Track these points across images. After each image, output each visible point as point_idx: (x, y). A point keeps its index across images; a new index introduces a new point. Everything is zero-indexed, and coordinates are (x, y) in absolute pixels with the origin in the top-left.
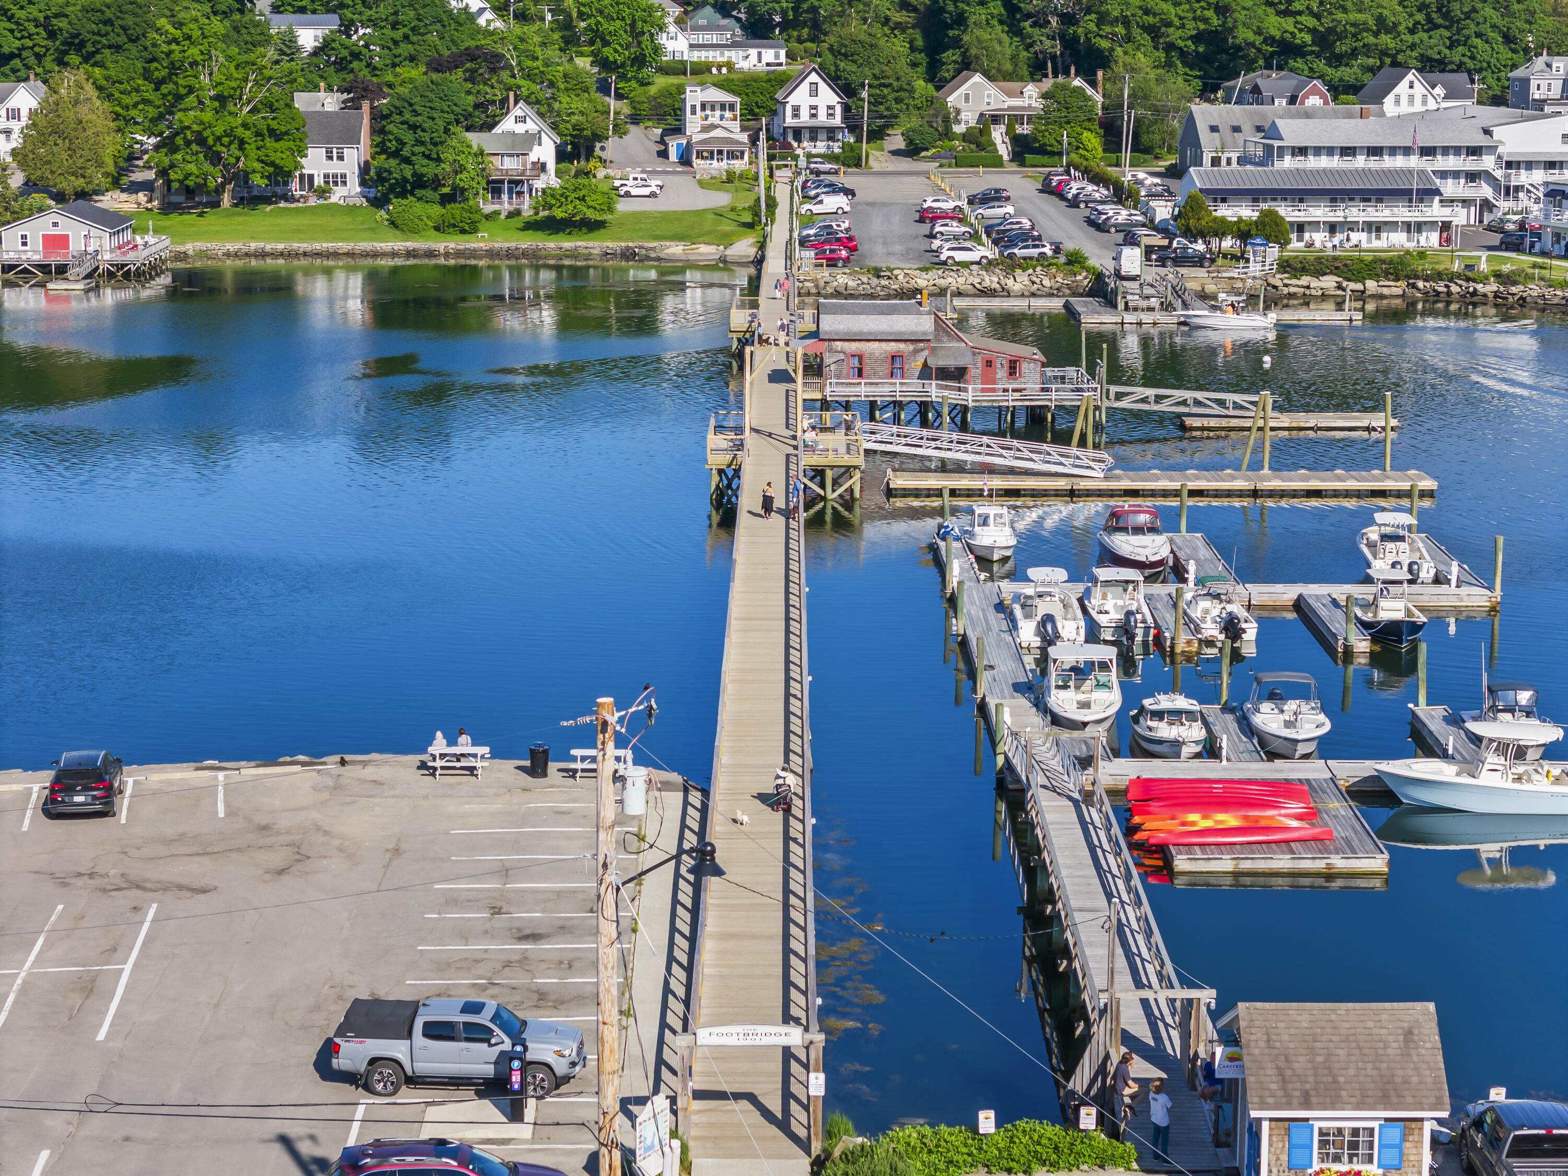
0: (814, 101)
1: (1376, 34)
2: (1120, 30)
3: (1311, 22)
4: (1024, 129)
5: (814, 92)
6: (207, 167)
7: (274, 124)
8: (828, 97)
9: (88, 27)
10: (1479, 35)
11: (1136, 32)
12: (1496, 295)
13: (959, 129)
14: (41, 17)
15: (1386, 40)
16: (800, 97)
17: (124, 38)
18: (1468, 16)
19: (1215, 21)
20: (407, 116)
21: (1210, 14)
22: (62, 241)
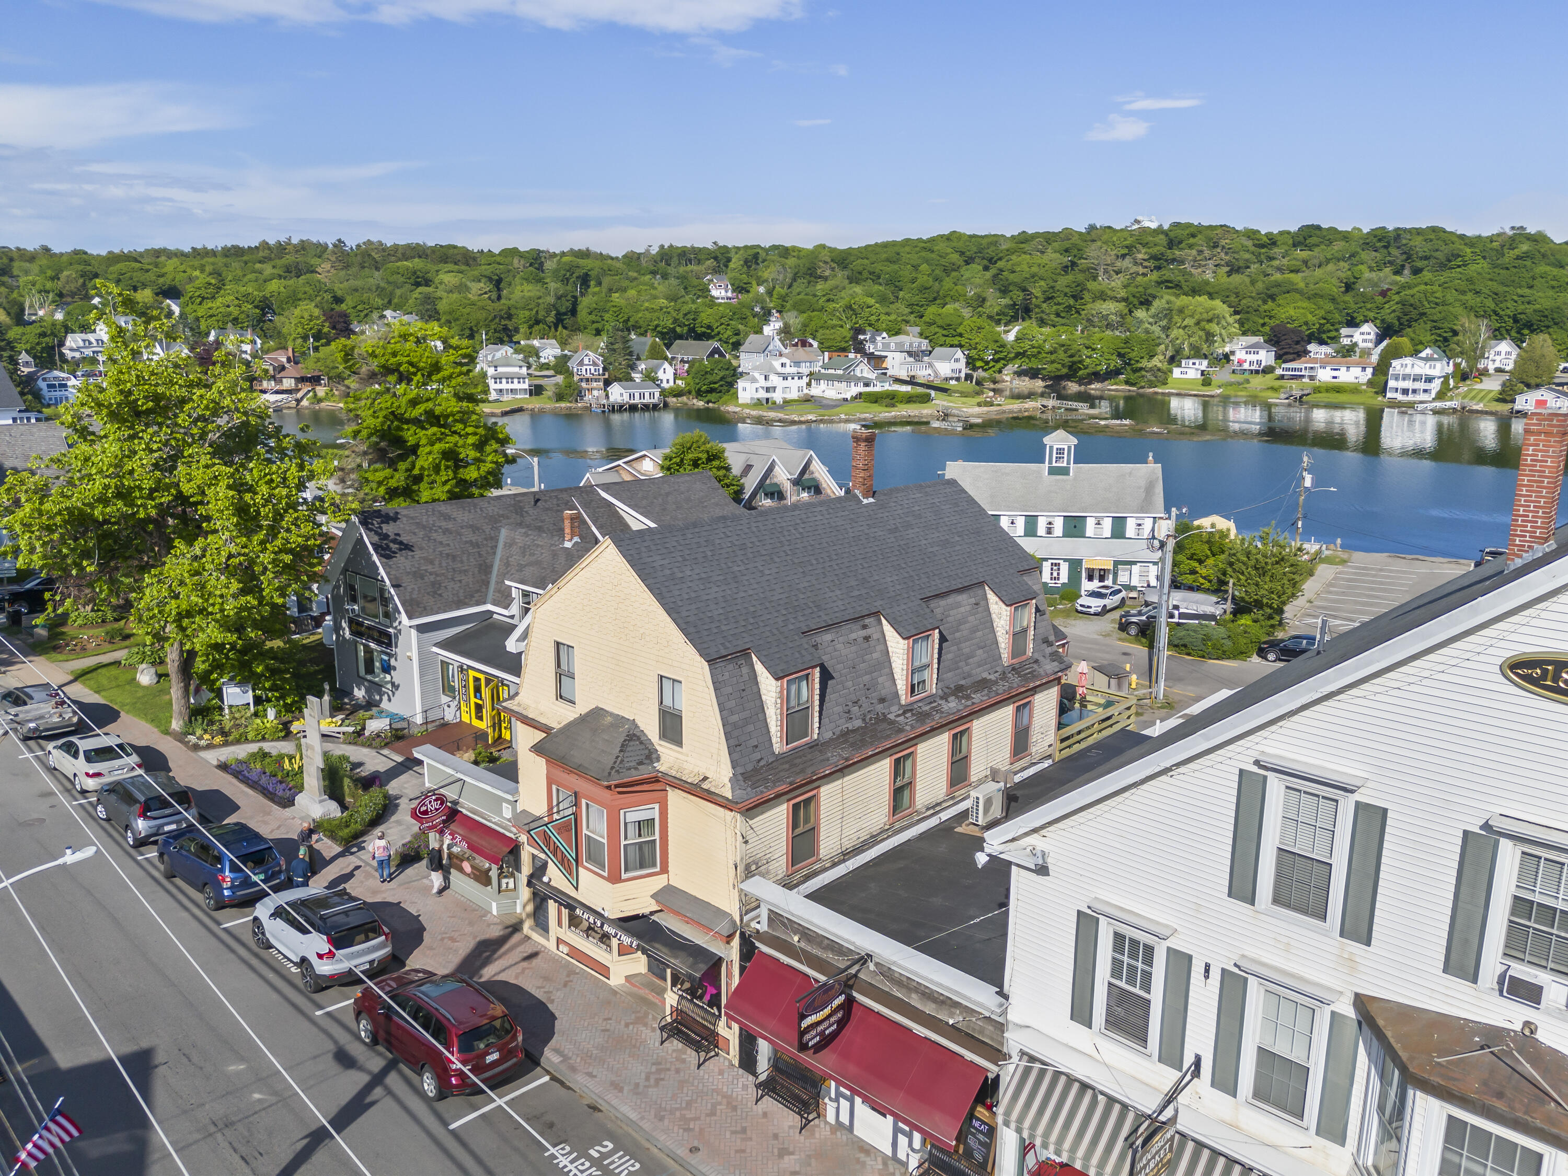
9: (1535, 317)
14: (1511, 314)
22: (1545, 402)
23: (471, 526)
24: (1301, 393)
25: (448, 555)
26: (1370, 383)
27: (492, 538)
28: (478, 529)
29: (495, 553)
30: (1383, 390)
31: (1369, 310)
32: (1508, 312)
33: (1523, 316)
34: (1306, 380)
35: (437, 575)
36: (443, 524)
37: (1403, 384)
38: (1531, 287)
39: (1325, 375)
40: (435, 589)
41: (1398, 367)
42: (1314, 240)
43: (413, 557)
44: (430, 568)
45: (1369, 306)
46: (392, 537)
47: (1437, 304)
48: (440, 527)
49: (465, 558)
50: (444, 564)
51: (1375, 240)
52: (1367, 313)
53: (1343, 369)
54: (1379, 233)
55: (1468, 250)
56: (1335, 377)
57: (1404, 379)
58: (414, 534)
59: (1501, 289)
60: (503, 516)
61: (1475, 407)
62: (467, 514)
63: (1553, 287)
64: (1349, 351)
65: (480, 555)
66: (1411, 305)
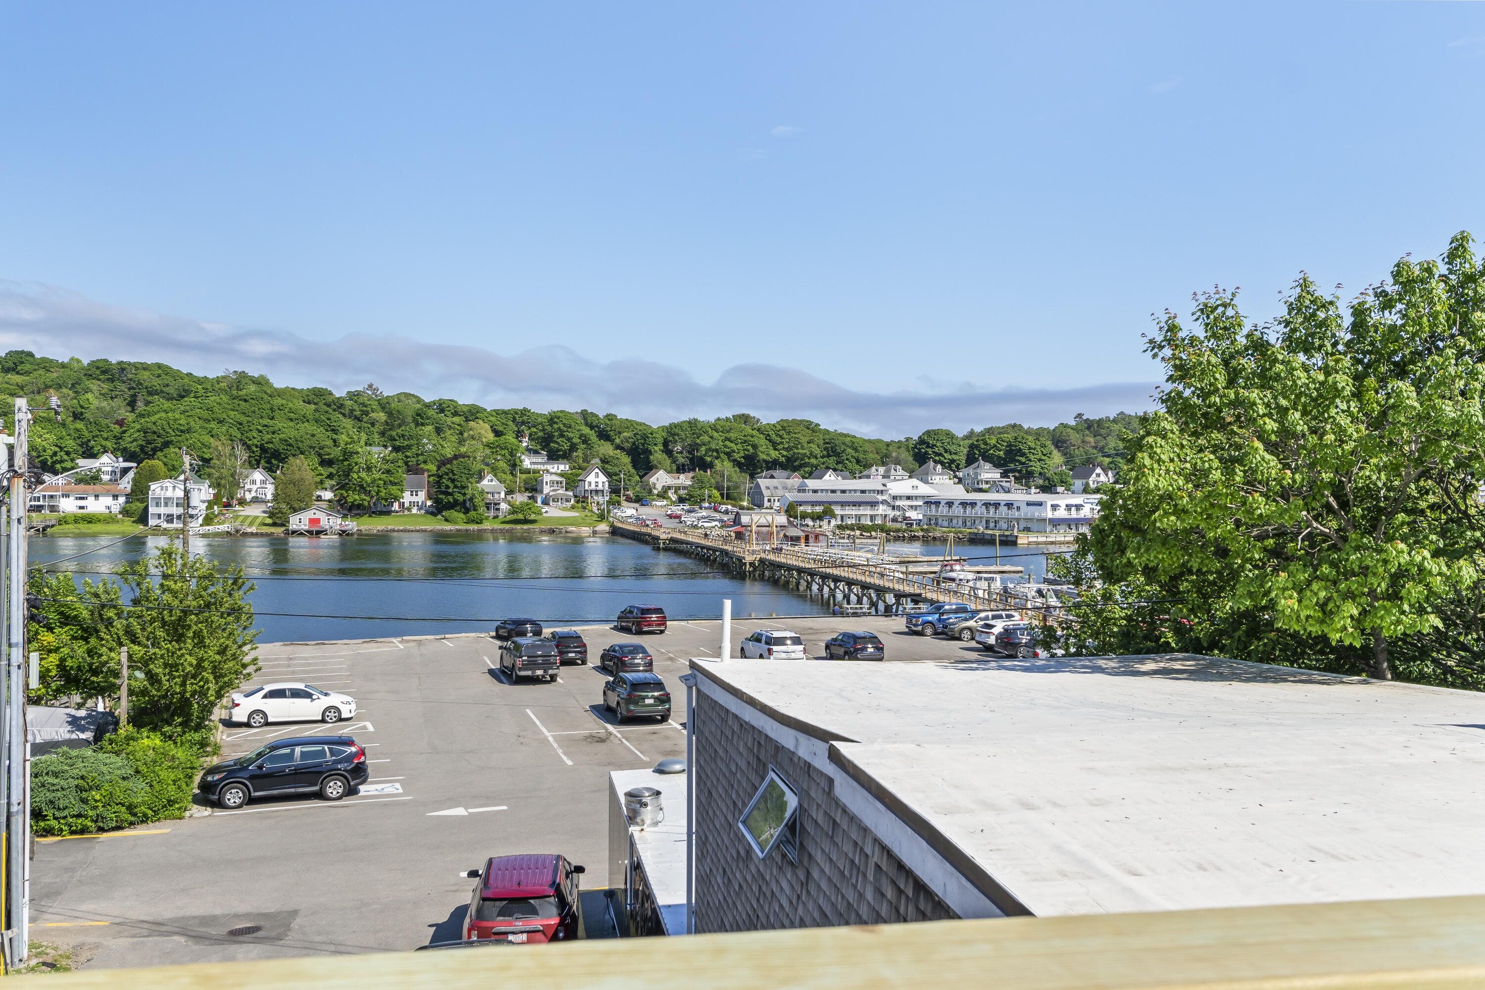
0: (597, 480)
1: (809, 458)
2: (715, 454)
3: (785, 453)
4: (682, 492)
5: (597, 475)
6: (363, 497)
7: (392, 479)
8: (602, 478)
9: (281, 447)
10: (847, 459)
11: (722, 455)
12: (923, 536)
13: (655, 492)
14: (259, 444)
15: (813, 461)
16: (591, 478)
17: (298, 452)
18: (843, 452)
19: (752, 450)
20: (451, 475)
21: (749, 448)
22: (318, 521)
24: (44, 524)
26: (125, 512)
30: (143, 519)
31: (106, 439)
32: (255, 441)
33: (270, 446)
34: (46, 512)
37: (163, 510)
38: (272, 418)
39: (69, 505)
41: (158, 491)
42: (27, 367)
45: (105, 435)
47: (182, 431)
51: (98, 372)
52: (104, 443)
53: (91, 499)
54: (101, 365)
55: (199, 387)
56: (81, 508)
57: (166, 505)
59: (244, 419)
61: (249, 530)
63: (291, 420)
64: (94, 478)
66: (155, 433)
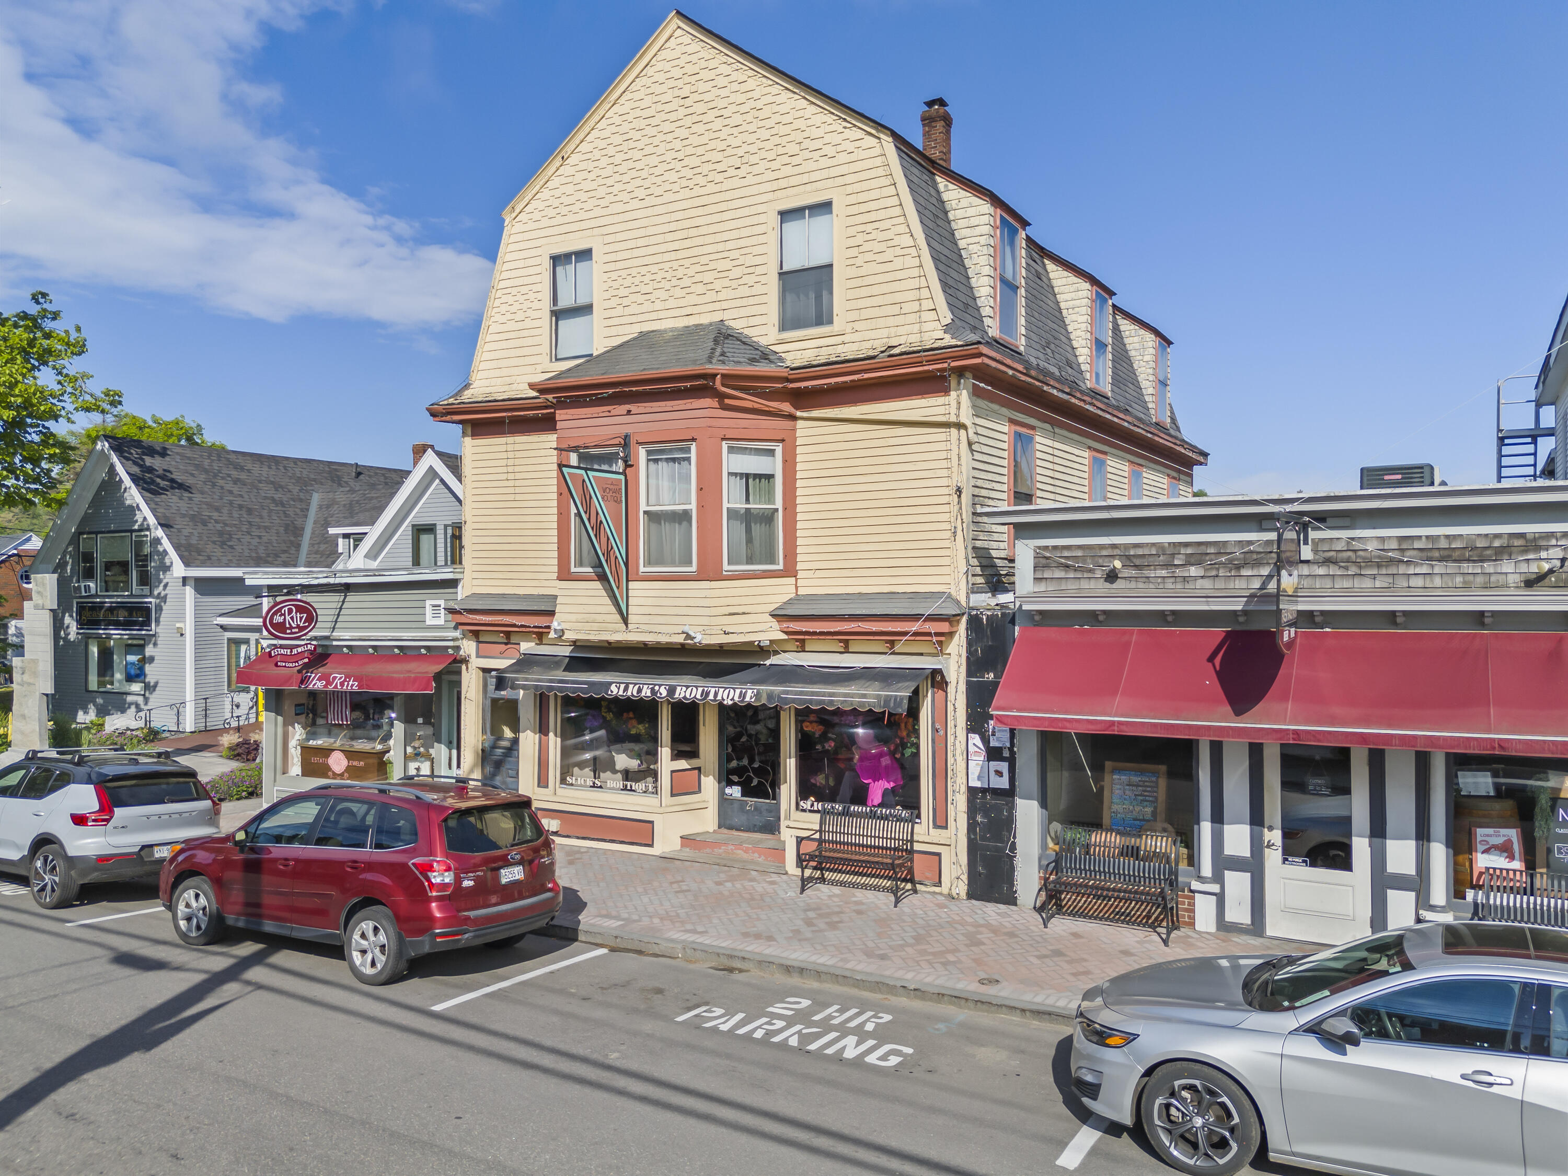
23: (272, 483)
25: (241, 507)
27: (301, 500)
28: (282, 487)
29: (306, 516)
35: (226, 525)
36: (234, 473)
40: (224, 540)
43: (190, 499)
44: (215, 515)
46: (161, 472)
48: (229, 476)
49: (265, 513)
50: (236, 515)
58: (192, 475)
60: (314, 480)
62: (265, 469)
65: (286, 515)
